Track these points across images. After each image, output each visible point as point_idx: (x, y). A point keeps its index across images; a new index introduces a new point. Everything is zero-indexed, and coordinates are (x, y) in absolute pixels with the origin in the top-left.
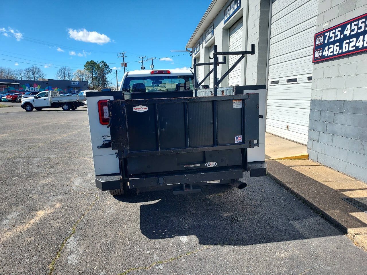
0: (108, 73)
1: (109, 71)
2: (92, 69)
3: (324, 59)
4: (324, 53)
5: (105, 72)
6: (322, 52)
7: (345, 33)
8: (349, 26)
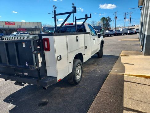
0: (110, 22)
1: (111, 21)
2: (104, 20)
5: (109, 21)
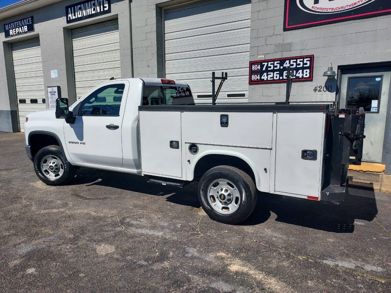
3: (261, 82)
4: (263, 78)
6: (261, 77)
7: (285, 65)
8: (288, 62)
